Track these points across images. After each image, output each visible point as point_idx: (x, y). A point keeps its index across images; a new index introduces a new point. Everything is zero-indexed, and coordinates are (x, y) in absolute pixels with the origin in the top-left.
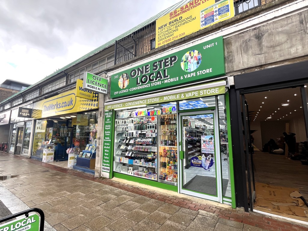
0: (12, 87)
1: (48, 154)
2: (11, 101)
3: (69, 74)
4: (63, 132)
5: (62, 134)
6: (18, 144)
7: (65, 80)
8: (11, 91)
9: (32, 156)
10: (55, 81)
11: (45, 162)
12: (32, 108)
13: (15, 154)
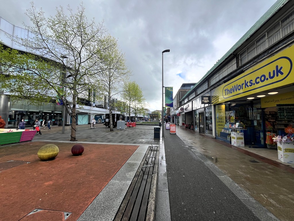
0: (186, 88)
1: (238, 138)
2: (188, 96)
3: (239, 54)
4: (252, 114)
5: (251, 117)
6: (201, 125)
7: (236, 62)
8: (185, 90)
9: (216, 137)
10: (222, 68)
11: (235, 145)
12: (210, 95)
13: (199, 133)
